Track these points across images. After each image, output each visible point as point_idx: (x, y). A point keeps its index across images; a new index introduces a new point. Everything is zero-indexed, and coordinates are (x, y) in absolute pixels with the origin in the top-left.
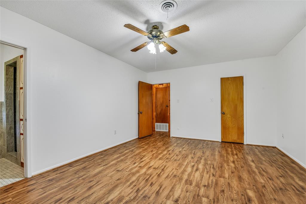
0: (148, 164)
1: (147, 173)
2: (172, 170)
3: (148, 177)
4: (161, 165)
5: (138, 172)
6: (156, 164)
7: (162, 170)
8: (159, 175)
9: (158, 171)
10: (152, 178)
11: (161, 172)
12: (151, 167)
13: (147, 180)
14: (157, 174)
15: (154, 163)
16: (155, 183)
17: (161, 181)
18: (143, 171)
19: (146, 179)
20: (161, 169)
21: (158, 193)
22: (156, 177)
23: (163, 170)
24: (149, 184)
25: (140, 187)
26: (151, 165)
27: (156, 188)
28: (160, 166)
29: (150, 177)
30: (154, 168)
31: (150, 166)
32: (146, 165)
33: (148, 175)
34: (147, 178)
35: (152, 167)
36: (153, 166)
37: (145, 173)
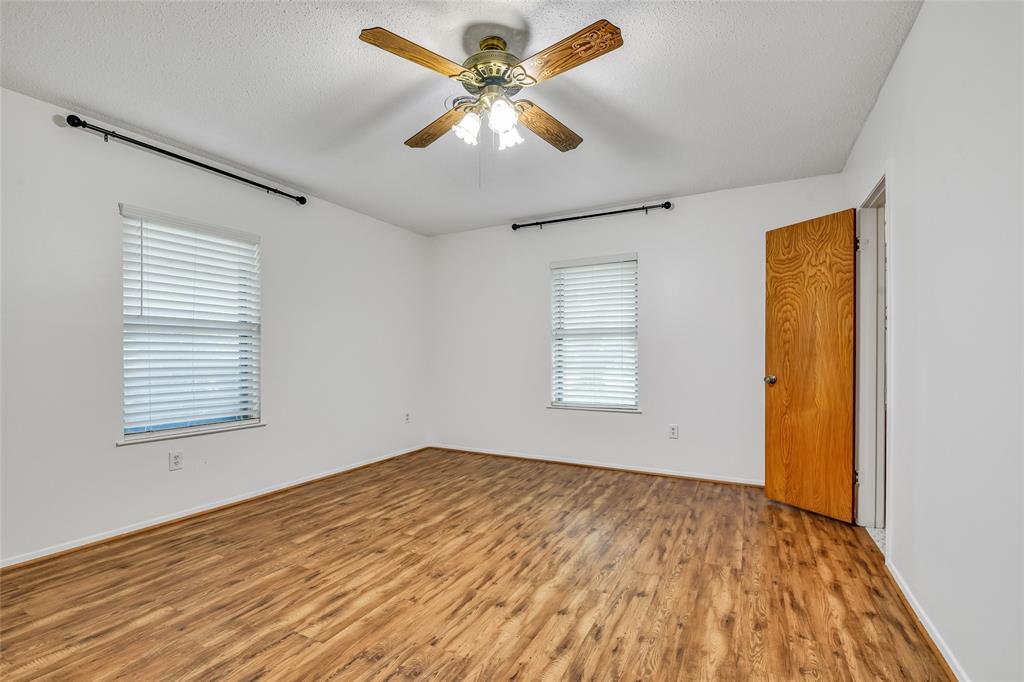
0: (530, 630)
1: (528, 584)
2: (436, 595)
3: (522, 573)
4: (470, 618)
5: (564, 590)
6: (490, 629)
7: (476, 594)
8: (489, 577)
9: (488, 592)
10: (511, 569)
11: (477, 589)
12: (516, 612)
13: (526, 564)
14: (493, 580)
15: (502, 638)
16: (502, 559)
17: (486, 563)
18: (544, 594)
19: (530, 566)
20: (474, 602)
21: (500, 541)
22: (499, 573)
23: (469, 597)
24: (519, 556)
25: (540, 550)
26: (516, 622)
27: (503, 550)
28: (475, 613)
29: (518, 573)
30: (501, 605)
31: (521, 617)
32: (539, 622)
33: (525, 579)
34: (526, 570)
35: (508, 610)
36: (507, 619)
37: (535, 584)
